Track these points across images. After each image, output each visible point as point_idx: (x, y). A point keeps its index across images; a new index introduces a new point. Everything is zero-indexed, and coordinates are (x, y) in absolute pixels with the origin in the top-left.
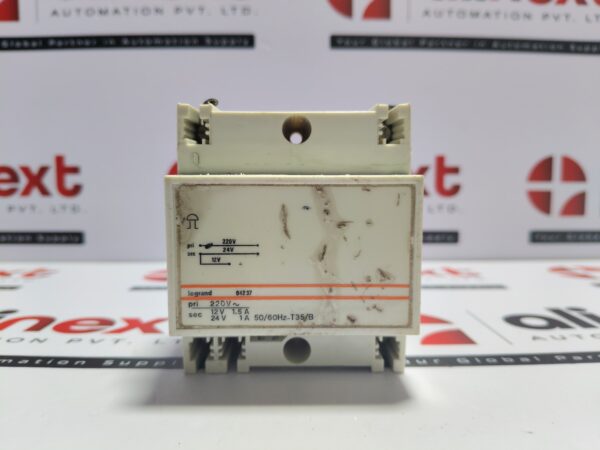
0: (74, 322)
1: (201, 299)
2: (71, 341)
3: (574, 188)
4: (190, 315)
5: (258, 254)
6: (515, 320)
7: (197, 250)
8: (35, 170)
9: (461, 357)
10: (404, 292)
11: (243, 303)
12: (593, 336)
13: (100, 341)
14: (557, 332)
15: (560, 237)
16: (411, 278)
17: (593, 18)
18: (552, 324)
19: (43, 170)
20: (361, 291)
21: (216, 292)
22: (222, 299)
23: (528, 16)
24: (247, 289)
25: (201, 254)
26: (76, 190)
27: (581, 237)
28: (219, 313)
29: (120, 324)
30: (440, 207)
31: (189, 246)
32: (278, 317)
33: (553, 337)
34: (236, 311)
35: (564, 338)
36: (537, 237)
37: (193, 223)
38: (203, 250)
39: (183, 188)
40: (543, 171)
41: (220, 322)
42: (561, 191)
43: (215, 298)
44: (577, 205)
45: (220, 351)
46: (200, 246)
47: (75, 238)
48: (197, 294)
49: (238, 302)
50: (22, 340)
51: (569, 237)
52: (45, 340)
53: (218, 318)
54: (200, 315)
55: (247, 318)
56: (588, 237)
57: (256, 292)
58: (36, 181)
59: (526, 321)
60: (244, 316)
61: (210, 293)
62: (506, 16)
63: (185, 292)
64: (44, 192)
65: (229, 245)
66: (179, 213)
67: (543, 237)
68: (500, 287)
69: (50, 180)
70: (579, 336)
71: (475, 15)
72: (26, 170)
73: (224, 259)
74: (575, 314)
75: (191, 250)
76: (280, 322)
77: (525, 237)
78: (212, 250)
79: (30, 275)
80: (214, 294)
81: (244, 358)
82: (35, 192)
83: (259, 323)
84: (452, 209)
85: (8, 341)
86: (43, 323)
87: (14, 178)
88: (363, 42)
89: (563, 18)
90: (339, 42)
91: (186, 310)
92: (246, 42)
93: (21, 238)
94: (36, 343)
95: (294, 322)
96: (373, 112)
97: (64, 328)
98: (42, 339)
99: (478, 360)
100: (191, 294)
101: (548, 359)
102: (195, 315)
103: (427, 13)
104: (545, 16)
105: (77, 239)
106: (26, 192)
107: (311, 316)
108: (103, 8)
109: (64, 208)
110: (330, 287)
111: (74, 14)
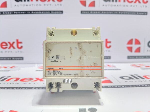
0: (24, 79)
1: (51, 70)
2: (24, 83)
3: (138, 46)
4: (48, 74)
5: (65, 59)
6: (122, 78)
7: (50, 58)
8: (11, 43)
9: (109, 86)
10: (100, 68)
11: (61, 71)
12: (139, 81)
13: (31, 83)
14: (131, 80)
15: (135, 57)
16: (102, 65)
17: (142, 6)
18: (130, 78)
19: (13, 43)
20: (89, 68)
21: (55, 68)
22: (56, 70)
23: (127, 6)
24: (62, 68)
25: (51, 59)
26: (21, 47)
27: (139, 57)
28: (55, 74)
29: (35, 79)
30: (106, 51)
31: (48, 57)
32: (69, 74)
33: (130, 81)
34: (59, 73)
35: (132, 82)
36: (129, 57)
37: (49, 52)
38: (52, 58)
39: (47, 44)
40: (130, 42)
41: (55, 76)
42: (135, 47)
43: (54, 70)
44: (138, 50)
45: (55, 86)
46: (51, 57)
47: (22, 58)
48: (50, 69)
49: (60, 71)
50: (13, 83)
51: (136, 57)
52: (19, 83)
53: (55, 75)
54: (50, 74)
55: (62, 75)
56: (141, 57)
57: (64, 68)
58: (12, 45)
59: (124, 78)
60: (61, 74)
61: (53, 69)
62: (122, 6)
63: (47, 68)
64: (14, 48)
65: (58, 57)
66: (46, 49)
67: (130, 57)
68: (120, 70)
69: (15, 45)
70: (136, 81)
71: (115, 6)
72: (9, 43)
73: (57, 60)
74: (136, 76)
75: (49, 58)
76: (70, 76)
77: (126, 57)
78: (53, 58)
79: (11, 67)
80: (54, 69)
81: (61, 88)
82: (12, 48)
83: (65, 76)
84: (109, 51)
85: (11, 84)
86: (17, 79)
87: (7, 45)
88: (88, 12)
89: (135, 6)
90: (83, 12)
91: (47, 73)
92: (61, 12)
93: (8, 59)
94: (17, 84)
95: (73, 76)
96: (91, 28)
97: (22, 80)
98: (18, 83)
99: (113, 87)
100: (48, 69)
101: (128, 86)
102: (49, 74)
103: (103, 5)
104: (131, 6)
105: (22, 59)
106: (10, 48)
107: (77, 74)
108: (27, 4)
109: (19, 51)
110: (82, 67)
111: (20, 6)
